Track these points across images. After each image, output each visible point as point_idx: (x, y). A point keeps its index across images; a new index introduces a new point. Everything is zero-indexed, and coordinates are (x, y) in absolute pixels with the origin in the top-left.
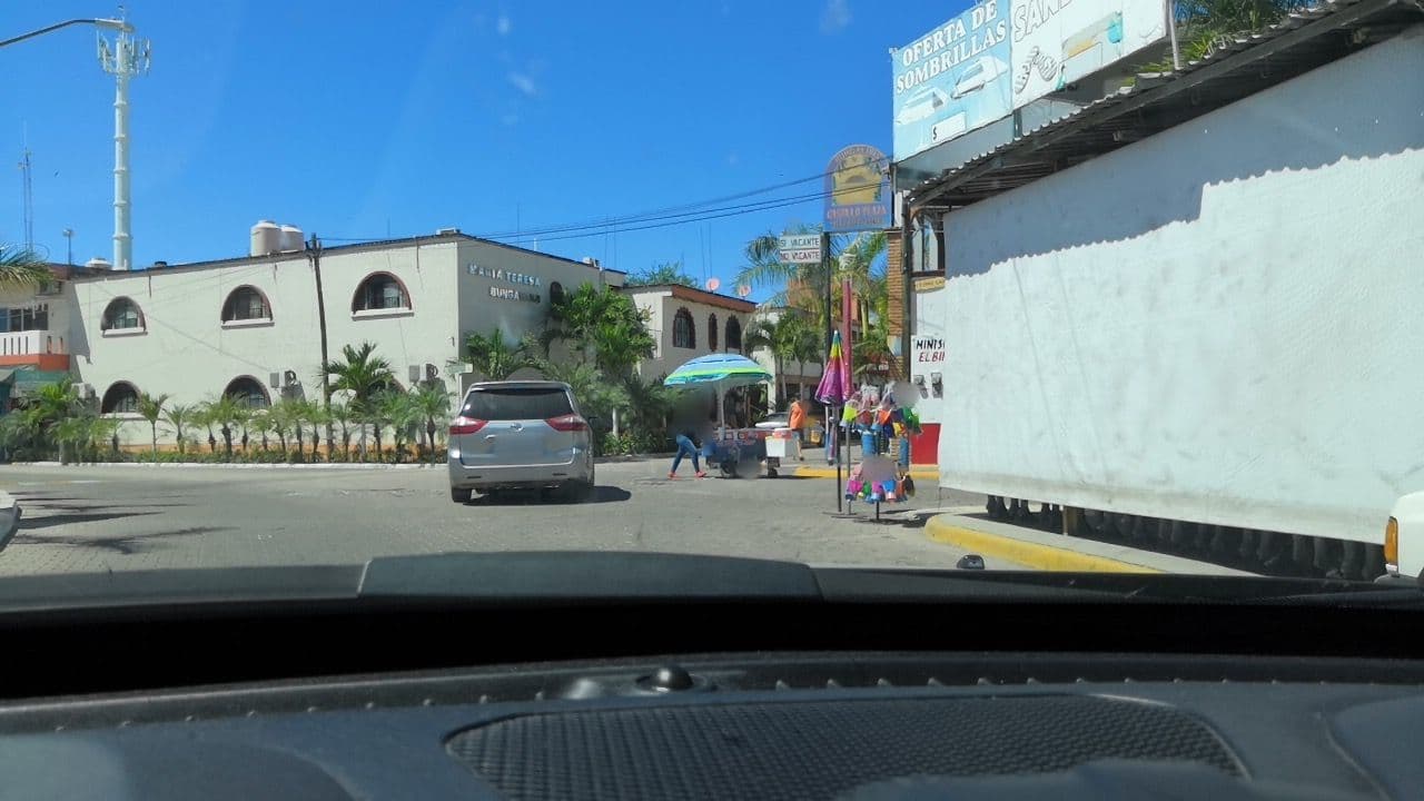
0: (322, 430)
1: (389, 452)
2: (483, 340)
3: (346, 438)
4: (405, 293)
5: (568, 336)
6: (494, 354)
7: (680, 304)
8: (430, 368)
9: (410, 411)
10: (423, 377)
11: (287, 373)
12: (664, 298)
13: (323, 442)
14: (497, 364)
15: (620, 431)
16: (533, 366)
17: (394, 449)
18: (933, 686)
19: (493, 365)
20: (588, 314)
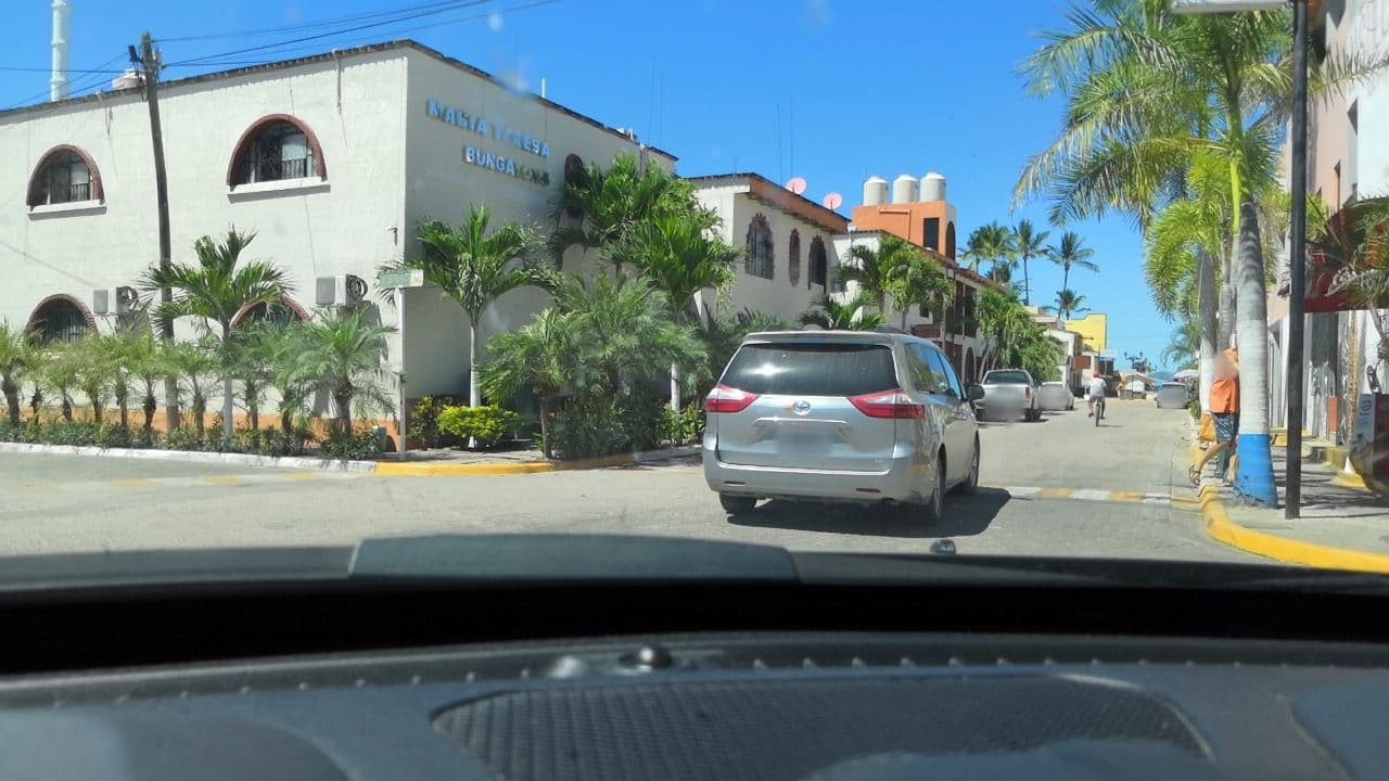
0: (160, 389)
1: (269, 433)
2: (447, 231)
3: (200, 404)
4: (317, 153)
5: (594, 242)
6: (467, 256)
7: (755, 208)
8: (353, 283)
9: (301, 358)
10: (341, 298)
11: (120, 291)
12: (736, 195)
13: (161, 409)
14: (472, 274)
15: (683, 403)
16: (538, 283)
17: (278, 426)
18: (907, 666)
19: (464, 277)
20: (630, 201)
